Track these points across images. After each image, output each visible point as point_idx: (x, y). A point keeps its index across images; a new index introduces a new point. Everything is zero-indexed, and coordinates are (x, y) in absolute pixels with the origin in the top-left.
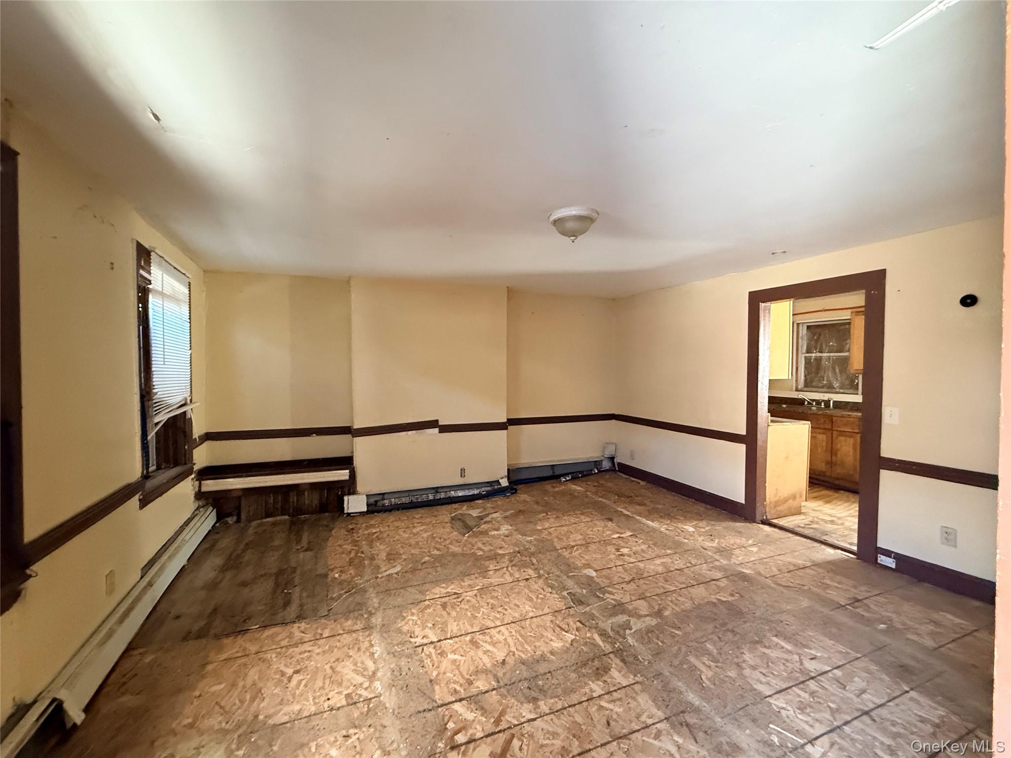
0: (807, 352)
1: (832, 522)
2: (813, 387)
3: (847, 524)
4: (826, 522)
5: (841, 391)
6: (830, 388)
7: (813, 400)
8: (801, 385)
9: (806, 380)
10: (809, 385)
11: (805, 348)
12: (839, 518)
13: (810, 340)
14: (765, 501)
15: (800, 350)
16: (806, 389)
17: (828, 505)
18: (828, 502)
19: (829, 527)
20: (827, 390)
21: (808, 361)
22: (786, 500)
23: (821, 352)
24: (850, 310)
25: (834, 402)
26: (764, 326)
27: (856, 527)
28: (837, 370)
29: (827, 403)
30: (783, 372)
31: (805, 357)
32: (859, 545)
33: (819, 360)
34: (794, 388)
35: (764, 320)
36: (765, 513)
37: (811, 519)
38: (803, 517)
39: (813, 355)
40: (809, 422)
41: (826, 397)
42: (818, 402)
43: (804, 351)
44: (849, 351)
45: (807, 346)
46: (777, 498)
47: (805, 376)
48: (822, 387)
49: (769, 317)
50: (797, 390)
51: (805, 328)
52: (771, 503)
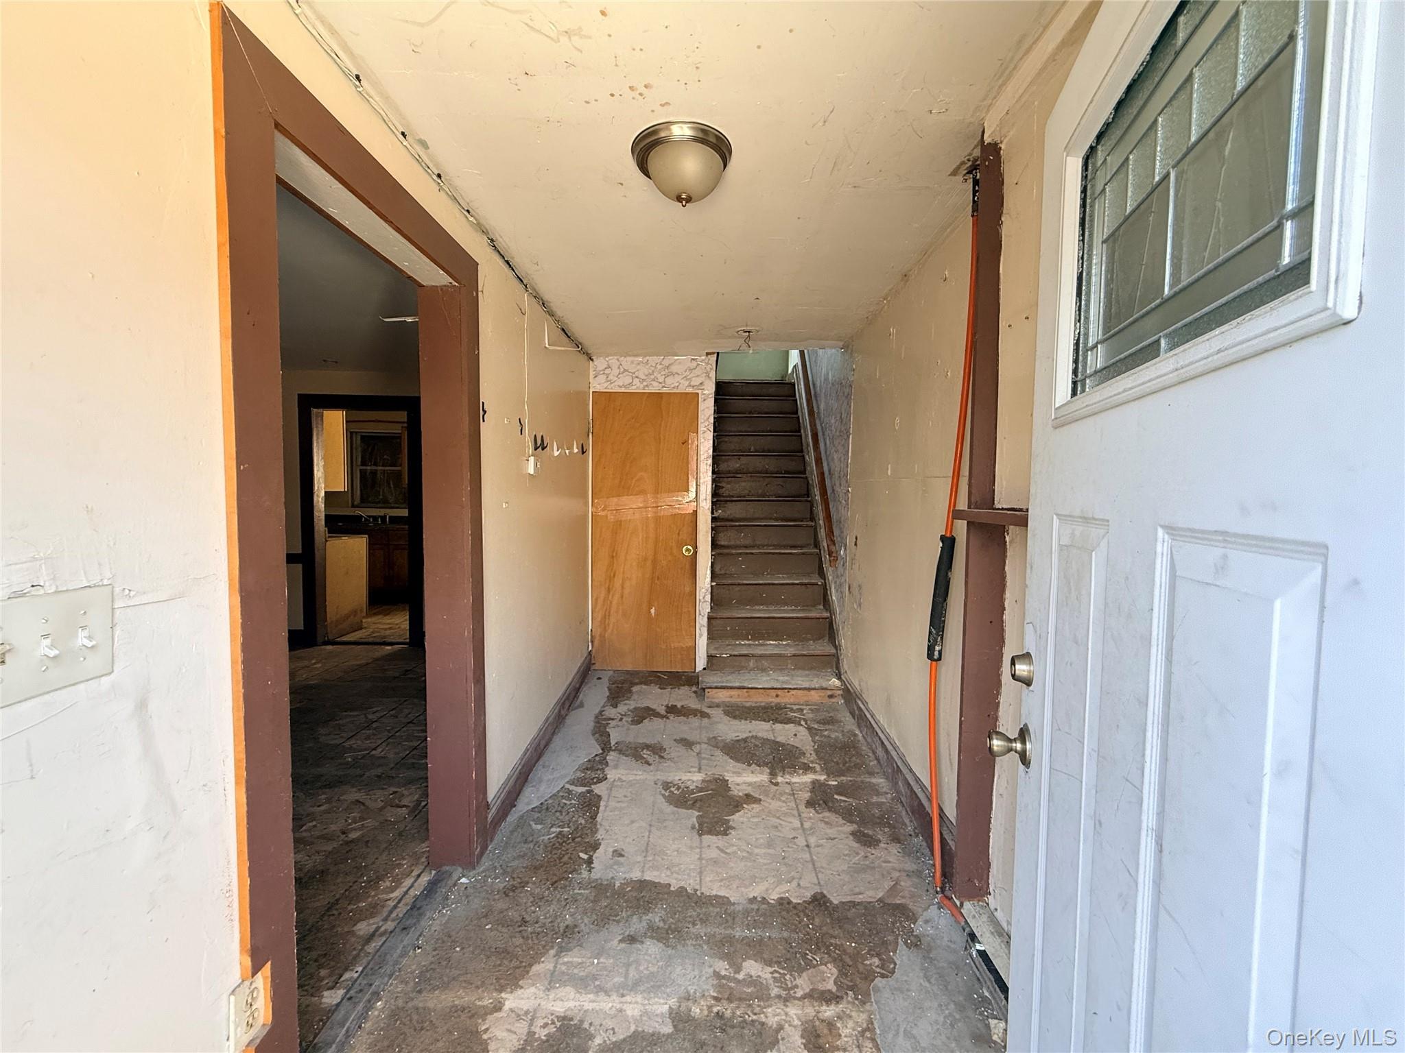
0: (362, 465)
1: (390, 628)
2: (370, 502)
3: (403, 627)
4: (386, 629)
5: (397, 505)
6: (385, 504)
7: (369, 517)
8: (357, 501)
9: (362, 495)
10: (365, 501)
11: (360, 460)
12: (397, 624)
13: (364, 452)
14: (326, 621)
15: (354, 463)
16: (363, 505)
17: (387, 617)
18: (385, 615)
19: (388, 632)
20: (383, 505)
21: (363, 473)
22: (347, 616)
23: (376, 464)
24: (401, 425)
25: (390, 517)
26: (317, 434)
27: (408, 628)
28: (392, 486)
29: (383, 518)
30: (341, 485)
31: (360, 470)
32: (410, 638)
33: (374, 473)
34: (350, 505)
35: (317, 427)
36: (327, 633)
37: (371, 630)
38: (364, 631)
39: (369, 468)
40: (367, 536)
41: (381, 512)
42: (375, 518)
43: (359, 463)
44: (401, 465)
45: (362, 458)
46: (338, 616)
47: (361, 490)
48: (379, 502)
49: (322, 425)
50: (353, 506)
51: (359, 438)
52: (332, 622)
